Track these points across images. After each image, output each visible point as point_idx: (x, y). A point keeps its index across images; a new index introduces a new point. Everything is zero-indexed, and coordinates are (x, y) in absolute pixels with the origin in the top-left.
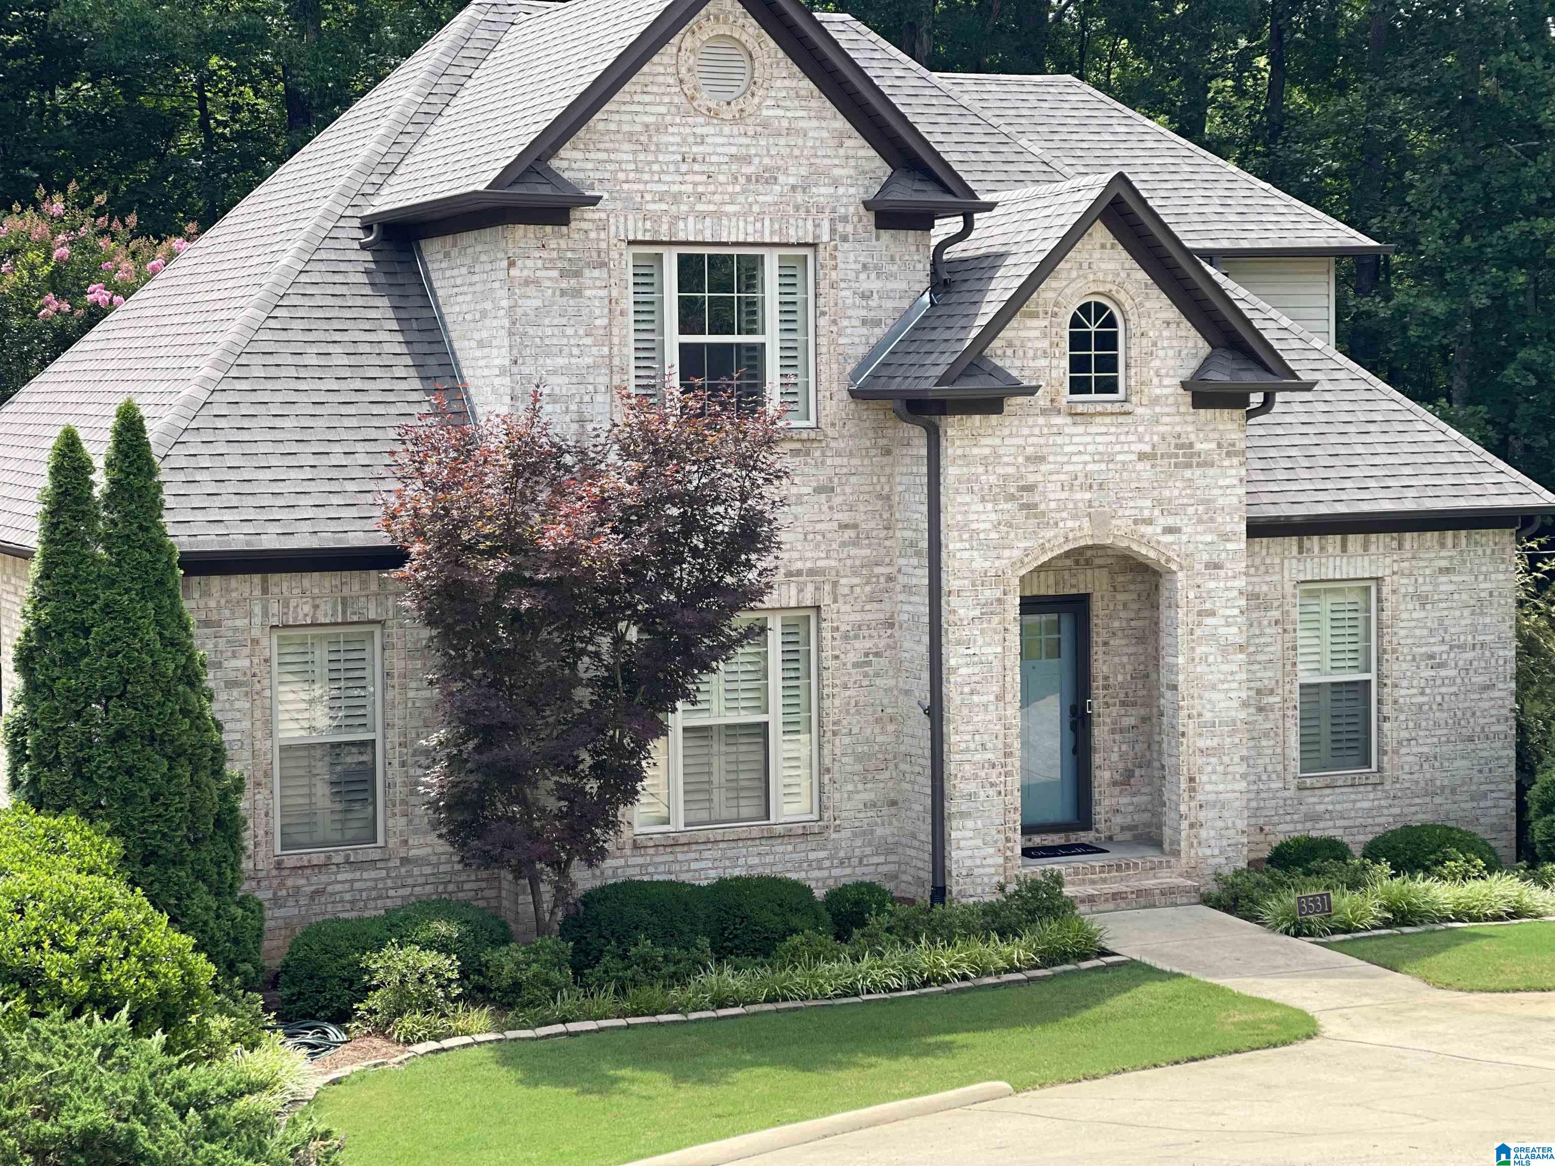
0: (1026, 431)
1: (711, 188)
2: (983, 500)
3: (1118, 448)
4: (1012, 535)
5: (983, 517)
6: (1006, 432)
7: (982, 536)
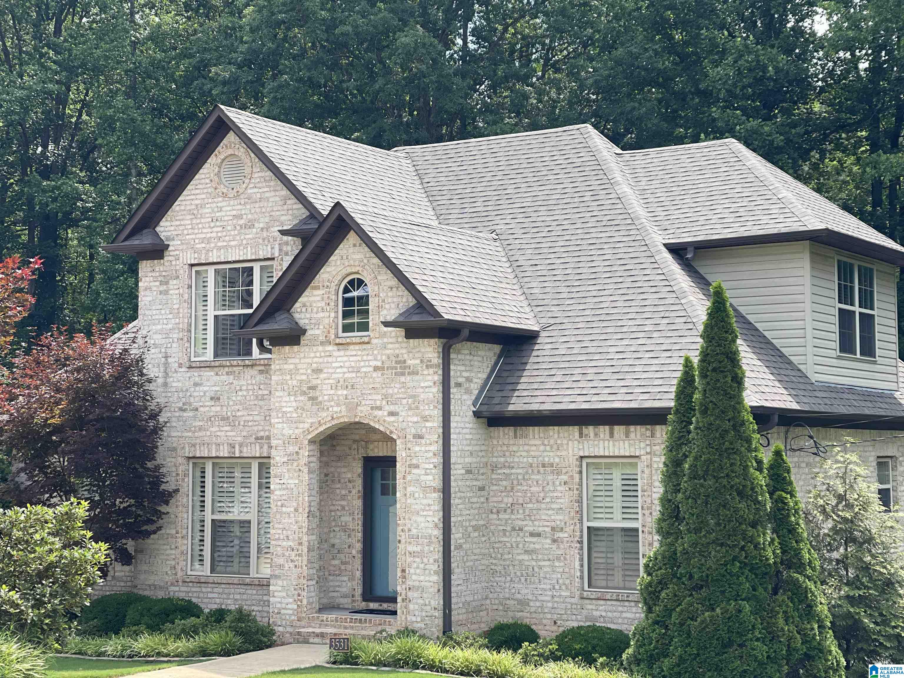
0: (312, 355)
1: (224, 233)
2: (289, 395)
3: (362, 364)
4: (304, 415)
5: (289, 404)
6: (302, 355)
7: (288, 415)
